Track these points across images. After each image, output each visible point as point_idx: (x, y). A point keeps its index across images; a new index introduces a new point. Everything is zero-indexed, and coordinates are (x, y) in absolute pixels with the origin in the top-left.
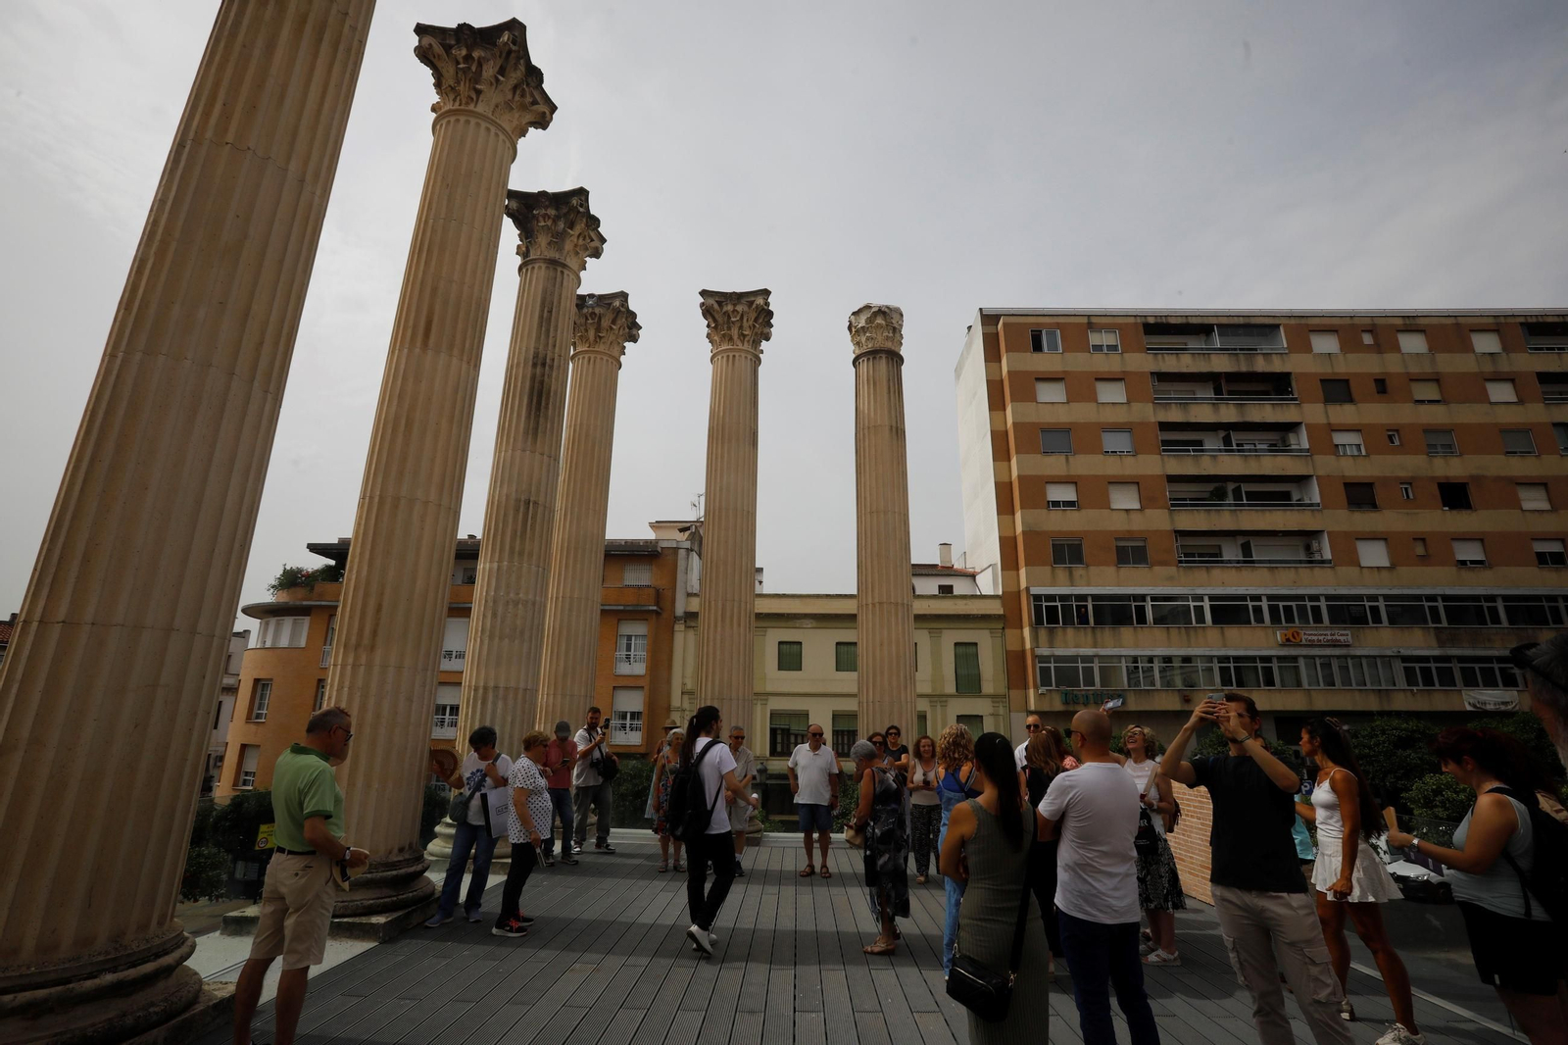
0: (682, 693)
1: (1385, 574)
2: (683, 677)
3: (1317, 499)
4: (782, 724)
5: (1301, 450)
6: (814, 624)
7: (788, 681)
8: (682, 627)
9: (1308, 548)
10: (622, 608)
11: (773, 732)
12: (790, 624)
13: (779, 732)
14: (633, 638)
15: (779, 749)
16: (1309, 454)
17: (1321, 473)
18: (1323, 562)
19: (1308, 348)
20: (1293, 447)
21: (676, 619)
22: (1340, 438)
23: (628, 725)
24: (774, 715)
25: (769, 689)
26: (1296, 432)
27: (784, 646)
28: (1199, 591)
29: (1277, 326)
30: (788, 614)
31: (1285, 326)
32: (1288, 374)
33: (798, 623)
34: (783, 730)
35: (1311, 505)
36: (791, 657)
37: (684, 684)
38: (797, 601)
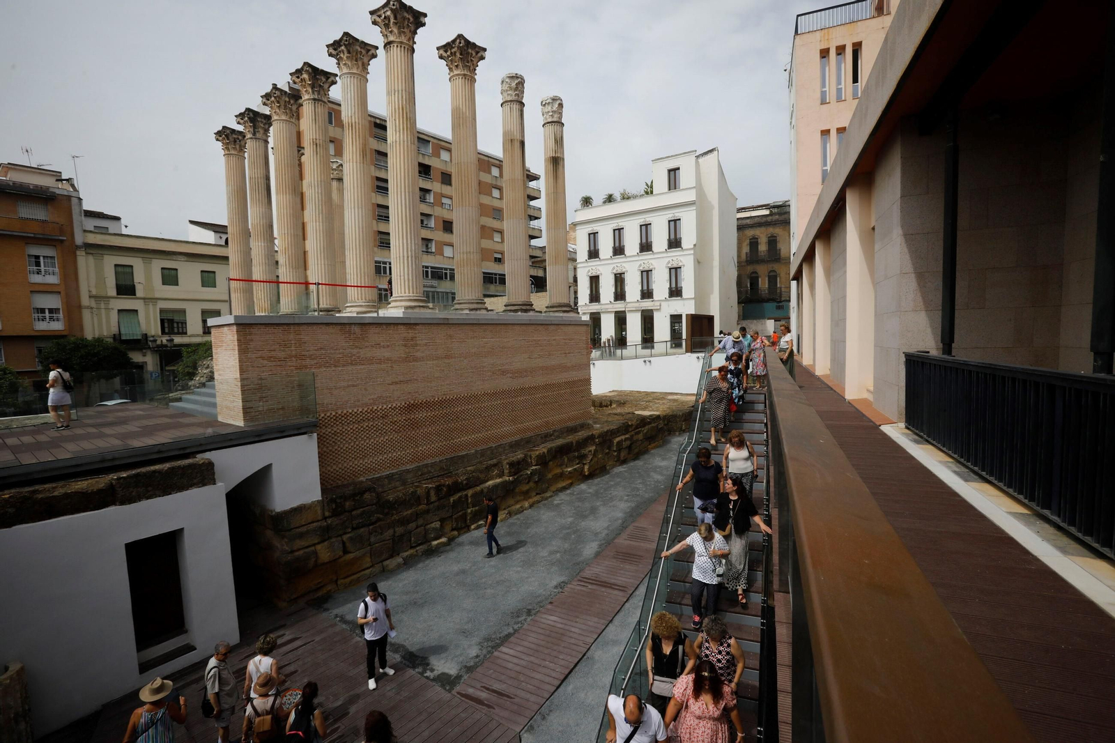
0: (90, 297)
1: (451, 259)
2: (89, 286)
3: (433, 226)
4: (170, 316)
5: (430, 203)
6: (186, 259)
7: (169, 291)
8: (84, 253)
9: (427, 246)
10: (32, 235)
11: (162, 321)
12: (169, 257)
13: (166, 321)
14: (41, 258)
15: (167, 330)
16: (432, 205)
17: (436, 214)
18: (431, 253)
19: (439, 156)
20: (428, 201)
21: (78, 247)
22: (445, 200)
23: (47, 317)
24: (162, 311)
25: (157, 296)
26: (429, 194)
27: (165, 271)
28: (386, 260)
29: (429, 141)
30: (169, 252)
31: (433, 143)
32: (430, 166)
33: (174, 257)
34: (168, 320)
35: (430, 228)
36: (170, 278)
37: (90, 291)
38: (172, 244)
